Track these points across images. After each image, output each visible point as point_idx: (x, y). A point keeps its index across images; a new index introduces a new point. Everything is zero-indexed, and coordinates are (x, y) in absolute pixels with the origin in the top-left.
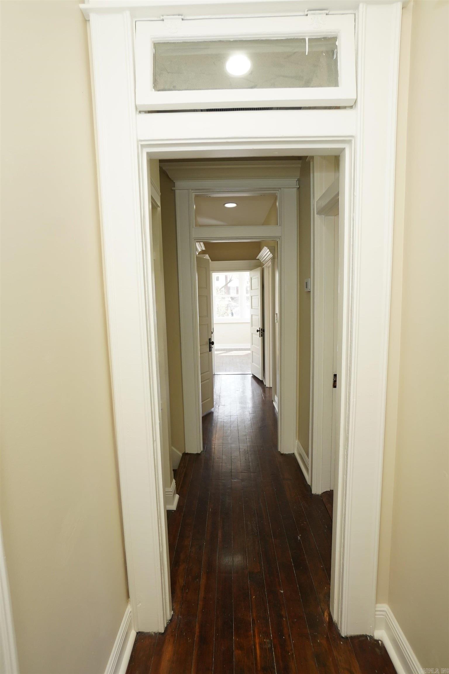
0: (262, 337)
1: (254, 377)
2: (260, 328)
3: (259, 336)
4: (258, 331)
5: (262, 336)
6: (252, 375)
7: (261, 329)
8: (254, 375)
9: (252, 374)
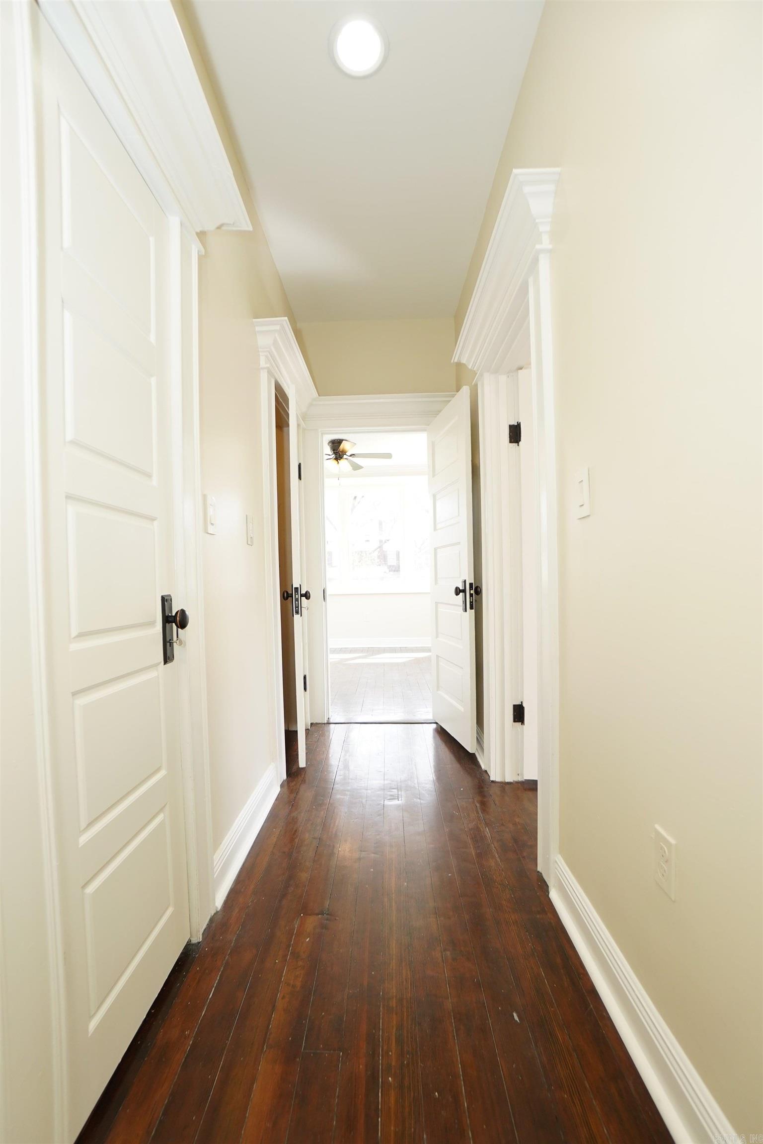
0: (473, 611)
1: (442, 733)
2: (465, 581)
3: (461, 608)
4: (458, 591)
5: (471, 608)
6: (434, 726)
7: (471, 585)
8: (441, 727)
9: (436, 723)
